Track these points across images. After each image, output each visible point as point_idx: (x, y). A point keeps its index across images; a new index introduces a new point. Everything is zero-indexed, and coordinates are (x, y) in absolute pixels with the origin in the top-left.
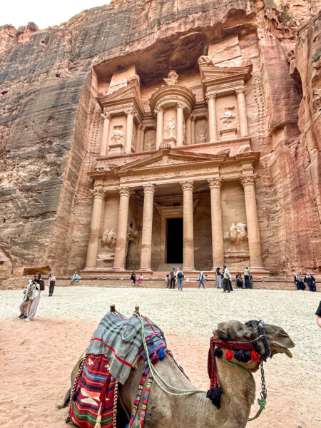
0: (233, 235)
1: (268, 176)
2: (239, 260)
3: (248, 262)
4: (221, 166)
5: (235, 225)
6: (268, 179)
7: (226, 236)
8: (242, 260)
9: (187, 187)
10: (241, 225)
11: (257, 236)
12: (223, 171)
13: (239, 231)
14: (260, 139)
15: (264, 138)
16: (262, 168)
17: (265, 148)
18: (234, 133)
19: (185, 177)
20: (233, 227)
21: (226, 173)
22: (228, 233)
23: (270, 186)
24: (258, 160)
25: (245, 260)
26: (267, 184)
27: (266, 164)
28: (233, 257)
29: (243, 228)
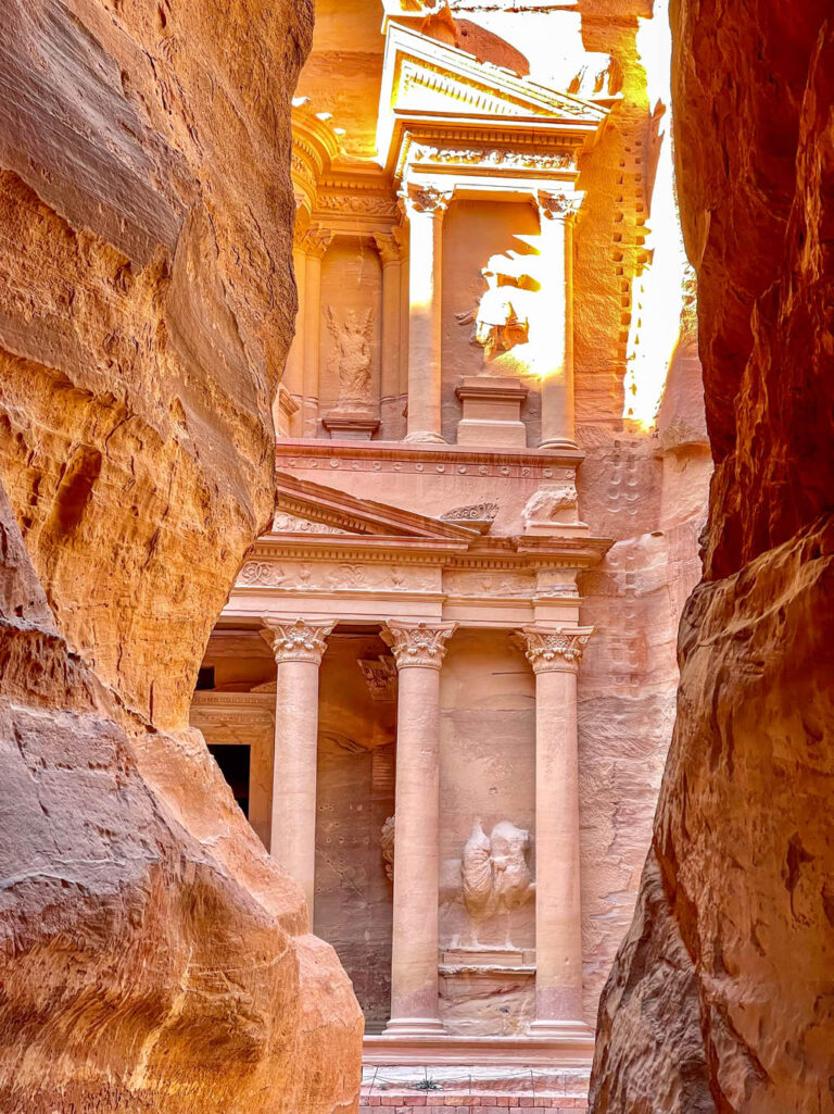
0: (477, 879)
1: (633, 634)
2: (493, 985)
3: (528, 997)
4: (452, 566)
5: (487, 832)
6: (632, 644)
7: (452, 881)
8: (506, 985)
9: (299, 646)
10: (510, 833)
11: (570, 894)
12: (456, 593)
13: (499, 859)
14: (616, 459)
15: (631, 459)
16: (613, 592)
17: (631, 505)
18: (516, 408)
19: (294, 595)
20: (478, 840)
21: (470, 602)
22: (456, 862)
23: (633, 676)
24: (602, 561)
25: (515, 989)
26: (623, 664)
27: (630, 579)
28: (472, 974)
29: (516, 849)
